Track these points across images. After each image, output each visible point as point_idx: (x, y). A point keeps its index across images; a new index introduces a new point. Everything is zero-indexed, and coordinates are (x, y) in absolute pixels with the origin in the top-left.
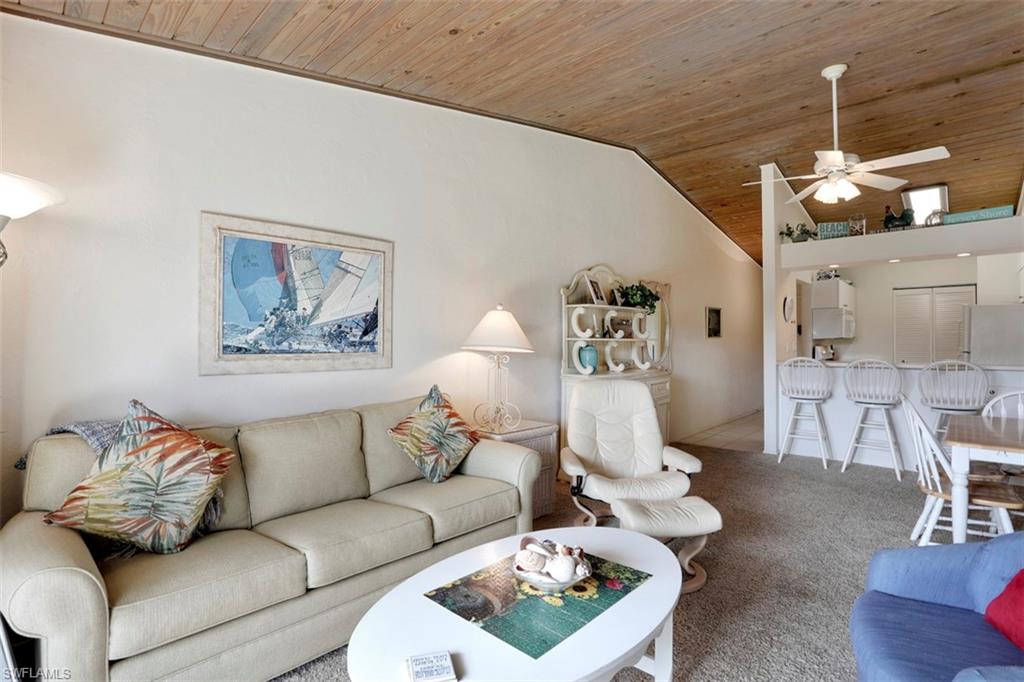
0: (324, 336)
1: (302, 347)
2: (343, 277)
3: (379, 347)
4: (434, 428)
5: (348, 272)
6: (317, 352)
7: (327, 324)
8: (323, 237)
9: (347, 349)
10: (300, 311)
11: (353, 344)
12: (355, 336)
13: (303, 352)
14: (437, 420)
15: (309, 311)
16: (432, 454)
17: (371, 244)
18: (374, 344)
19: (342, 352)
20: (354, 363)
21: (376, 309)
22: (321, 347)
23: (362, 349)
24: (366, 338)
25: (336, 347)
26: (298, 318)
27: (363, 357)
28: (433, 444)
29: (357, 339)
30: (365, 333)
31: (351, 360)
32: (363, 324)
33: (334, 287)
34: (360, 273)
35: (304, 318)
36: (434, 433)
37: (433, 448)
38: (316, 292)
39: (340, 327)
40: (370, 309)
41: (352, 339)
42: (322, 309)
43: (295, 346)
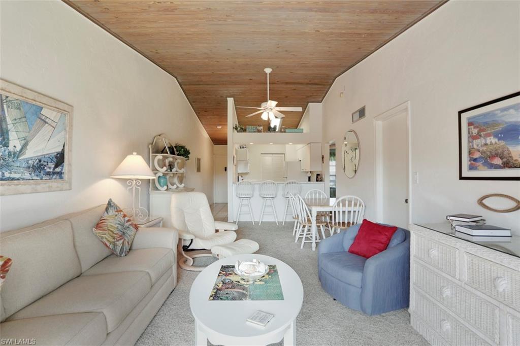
0: (29, 167)
1: (13, 176)
2: (43, 126)
3: (65, 176)
4: (119, 224)
5: (46, 123)
6: (23, 179)
7: (31, 159)
8: (31, 95)
9: (45, 177)
10: (11, 148)
11: (48, 174)
12: (50, 168)
13: (13, 179)
14: (119, 219)
15: (18, 148)
16: (120, 239)
17: (61, 106)
18: (61, 174)
19: (42, 179)
20: (49, 187)
21: (63, 150)
22: (27, 175)
23: (54, 177)
24: (58, 170)
25: (37, 176)
26: (10, 153)
27: (55, 183)
28: (120, 233)
29: (51, 170)
30: (56, 166)
31: (47, 185)
32: (55, 160)
33: (37, 132)
34: (54, 125)
35: (15, 154)
36: (120, 227)
37: (121, 236)
38: (23, 135)
39: (40, 161)
40: (60, 150)
41: (48, 170)
42: (28, 147)
43: (7, 175)
